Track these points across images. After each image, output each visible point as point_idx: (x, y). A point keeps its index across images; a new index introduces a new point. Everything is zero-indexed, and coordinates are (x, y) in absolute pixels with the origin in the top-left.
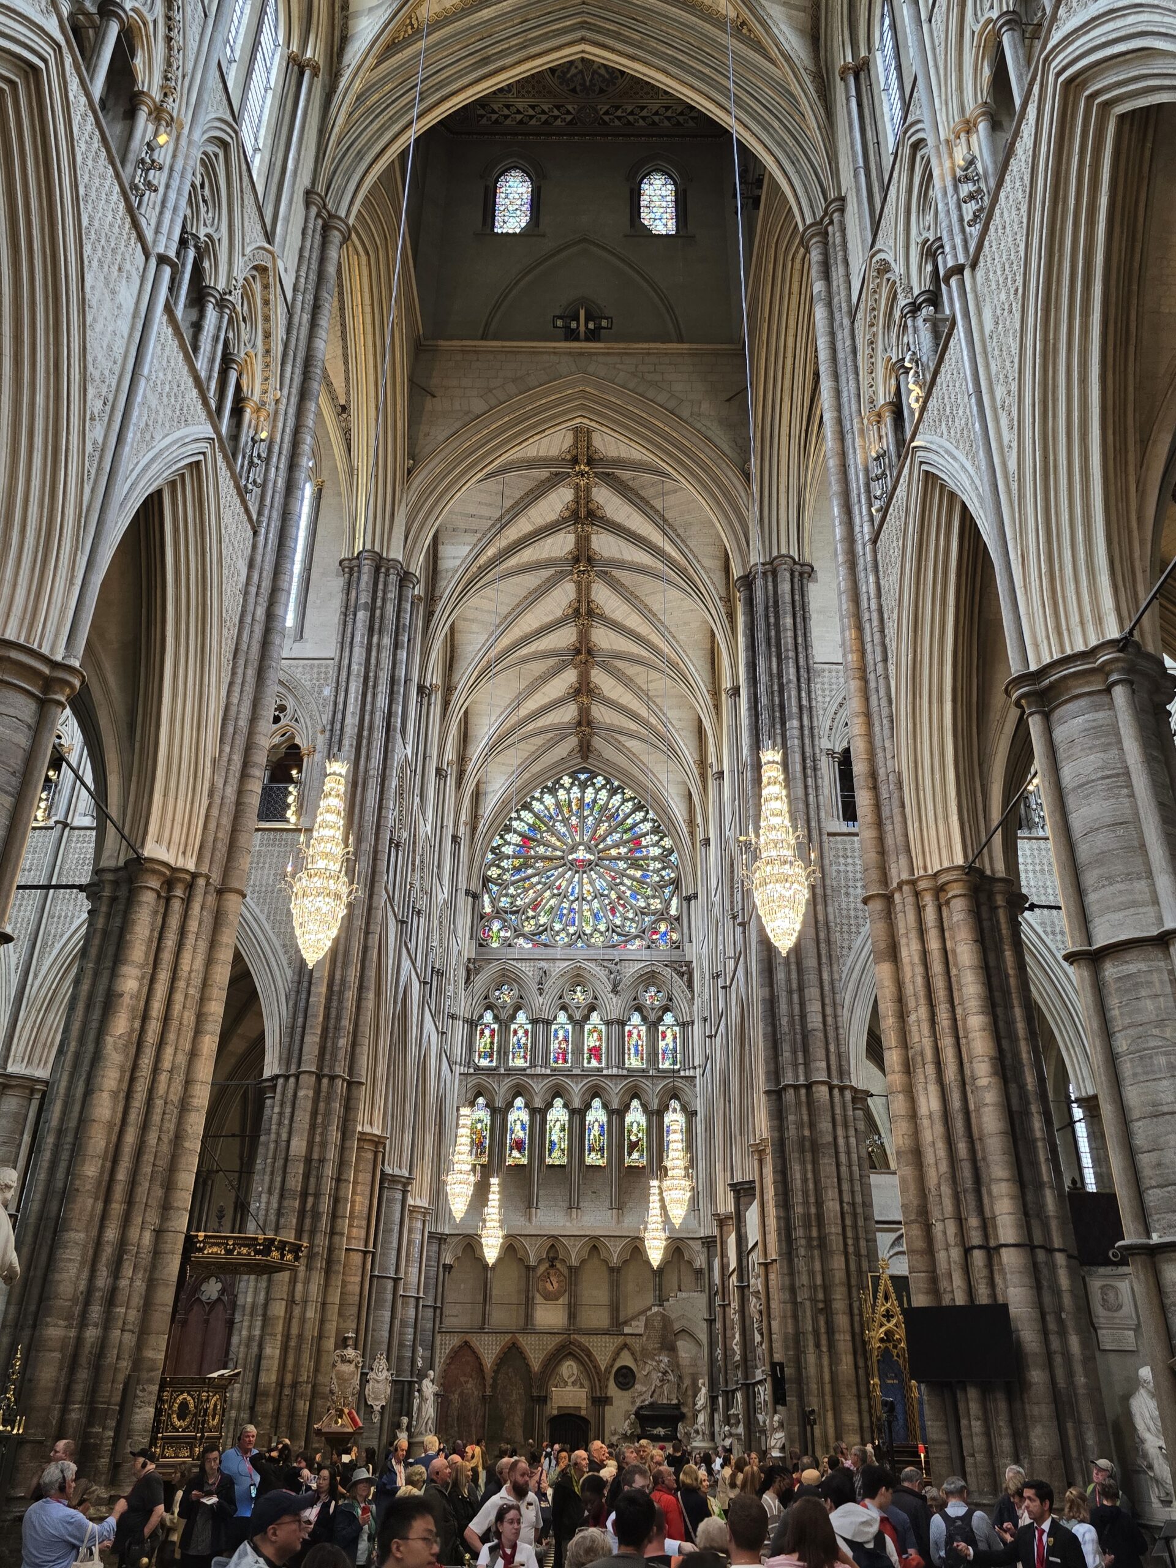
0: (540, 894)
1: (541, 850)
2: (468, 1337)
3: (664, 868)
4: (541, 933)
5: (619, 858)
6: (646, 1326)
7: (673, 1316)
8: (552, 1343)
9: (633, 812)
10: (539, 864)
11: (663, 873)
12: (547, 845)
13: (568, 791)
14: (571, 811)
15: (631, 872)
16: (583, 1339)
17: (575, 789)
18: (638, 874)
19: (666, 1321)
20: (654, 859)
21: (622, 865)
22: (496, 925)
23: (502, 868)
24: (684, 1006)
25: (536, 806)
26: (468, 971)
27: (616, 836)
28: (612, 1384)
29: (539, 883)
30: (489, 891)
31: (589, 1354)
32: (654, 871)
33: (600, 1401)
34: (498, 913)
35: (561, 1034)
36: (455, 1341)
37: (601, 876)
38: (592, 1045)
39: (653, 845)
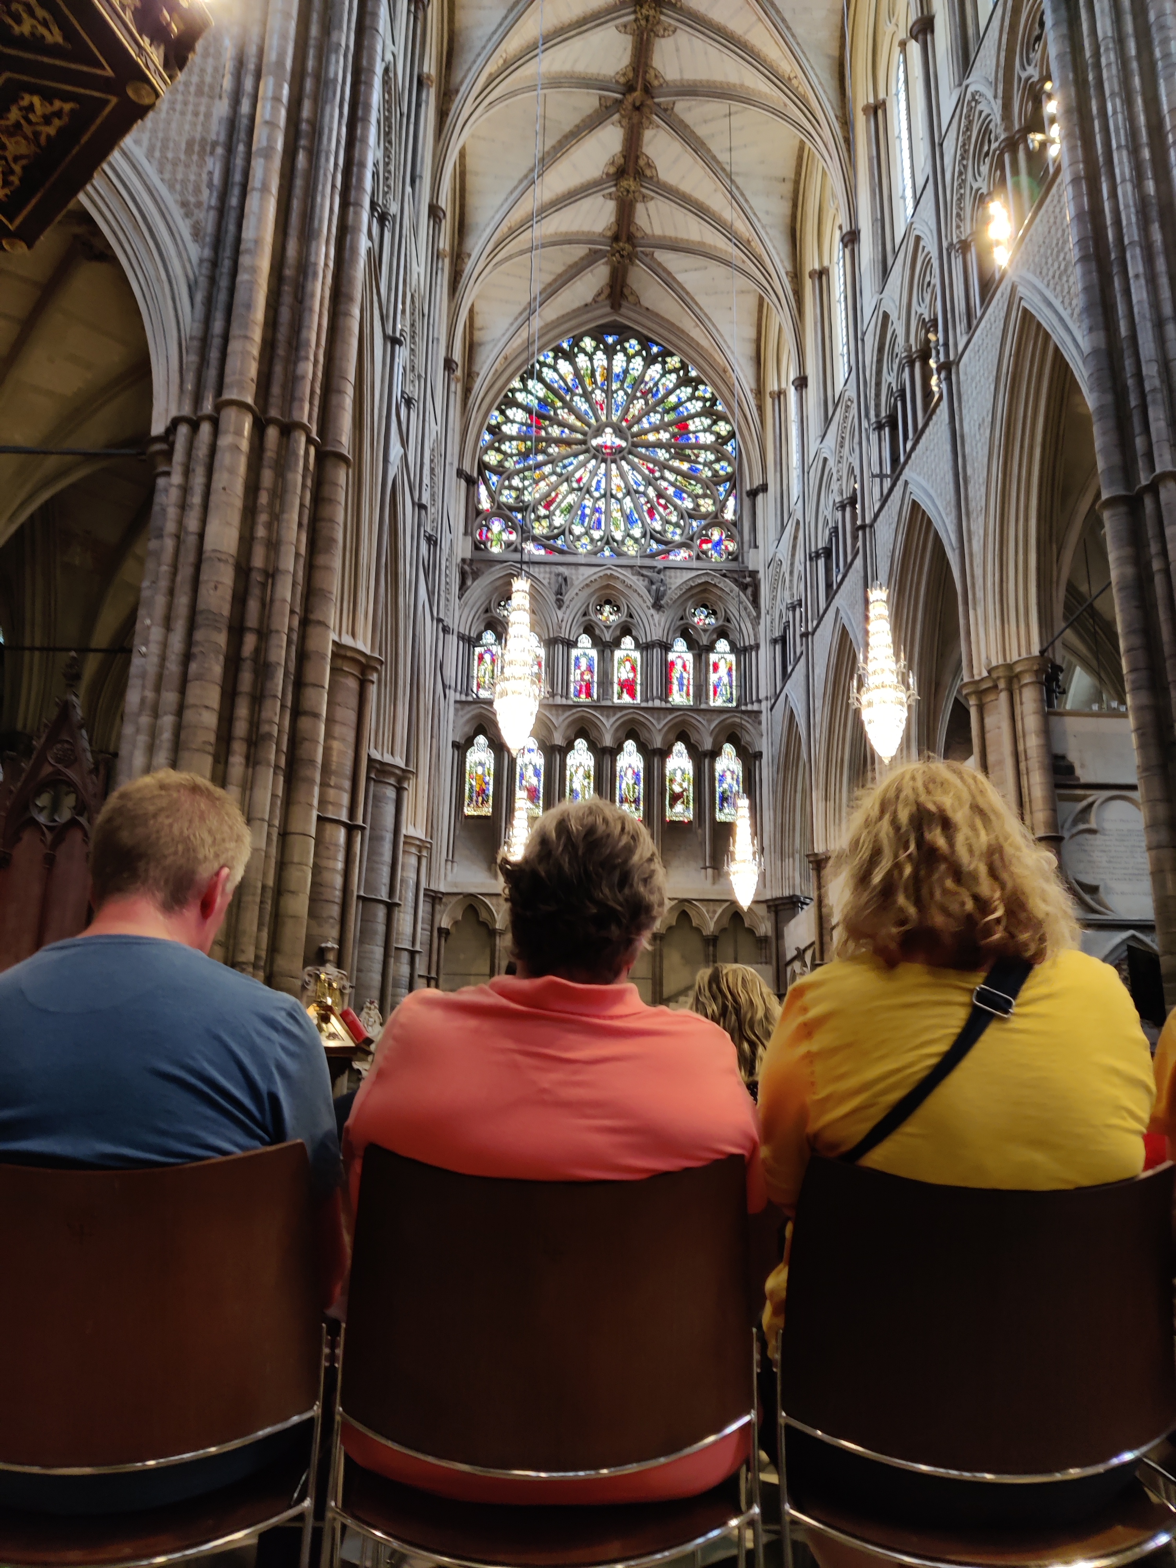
0: (555, 487)
1: (555, 431)
3: (718, 460)
4: (556, 537)
5: (659, 445)
9: (677, 386)
10: (553, 450)
11: (717, 466)
12: (562, 424)
13: (591, 358)
14: (595, 383)
15: (676, 463)
17: (600, 355)
18: (685, 466)
20: (705, 448)
21: (662, 455)
22: (497, 526)
23: (504, 453)
24: (747, 627)
25: (548, 374)
26: (463, 576)
27: (655, 418)
29: (551, 474)
30: (486, 482)
32: (705, 464)
34: (501, 511)
35: (584, 663)
37: (634, 467)
38: (624, 676)
39: (705, 431)
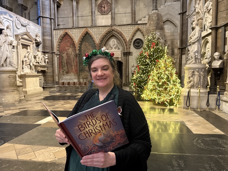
2: (67, 31)
6: (149, 19)
7: (163, 14)
8: (104, 31)
16: (118, 28)
19: (159, 16)
28: (132, 46)
31: (121, 35)
33: (127, 54)
36: (61, 33)
